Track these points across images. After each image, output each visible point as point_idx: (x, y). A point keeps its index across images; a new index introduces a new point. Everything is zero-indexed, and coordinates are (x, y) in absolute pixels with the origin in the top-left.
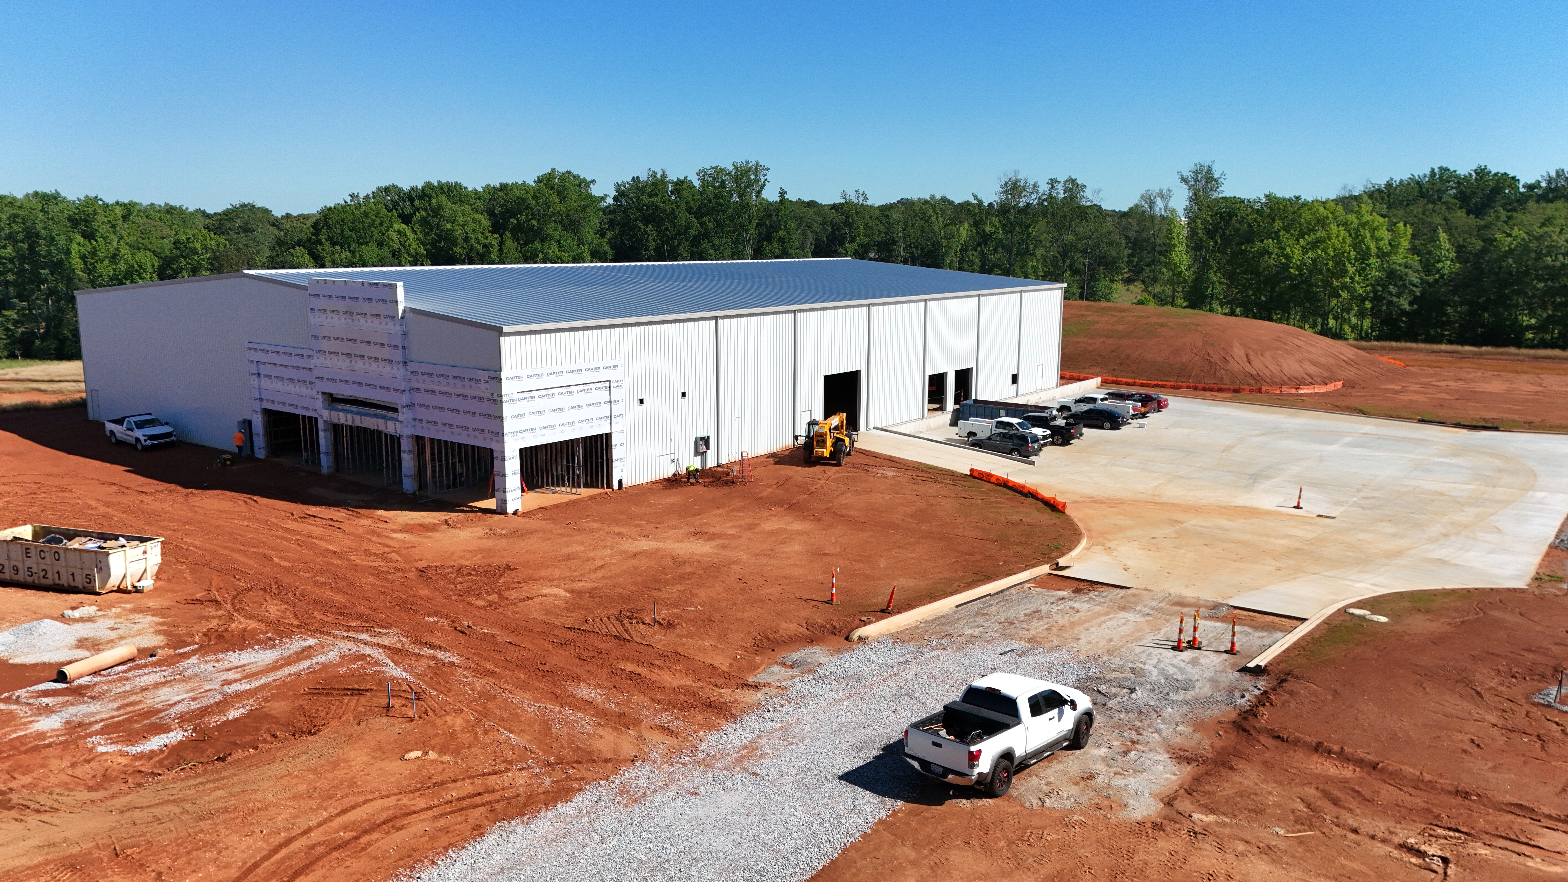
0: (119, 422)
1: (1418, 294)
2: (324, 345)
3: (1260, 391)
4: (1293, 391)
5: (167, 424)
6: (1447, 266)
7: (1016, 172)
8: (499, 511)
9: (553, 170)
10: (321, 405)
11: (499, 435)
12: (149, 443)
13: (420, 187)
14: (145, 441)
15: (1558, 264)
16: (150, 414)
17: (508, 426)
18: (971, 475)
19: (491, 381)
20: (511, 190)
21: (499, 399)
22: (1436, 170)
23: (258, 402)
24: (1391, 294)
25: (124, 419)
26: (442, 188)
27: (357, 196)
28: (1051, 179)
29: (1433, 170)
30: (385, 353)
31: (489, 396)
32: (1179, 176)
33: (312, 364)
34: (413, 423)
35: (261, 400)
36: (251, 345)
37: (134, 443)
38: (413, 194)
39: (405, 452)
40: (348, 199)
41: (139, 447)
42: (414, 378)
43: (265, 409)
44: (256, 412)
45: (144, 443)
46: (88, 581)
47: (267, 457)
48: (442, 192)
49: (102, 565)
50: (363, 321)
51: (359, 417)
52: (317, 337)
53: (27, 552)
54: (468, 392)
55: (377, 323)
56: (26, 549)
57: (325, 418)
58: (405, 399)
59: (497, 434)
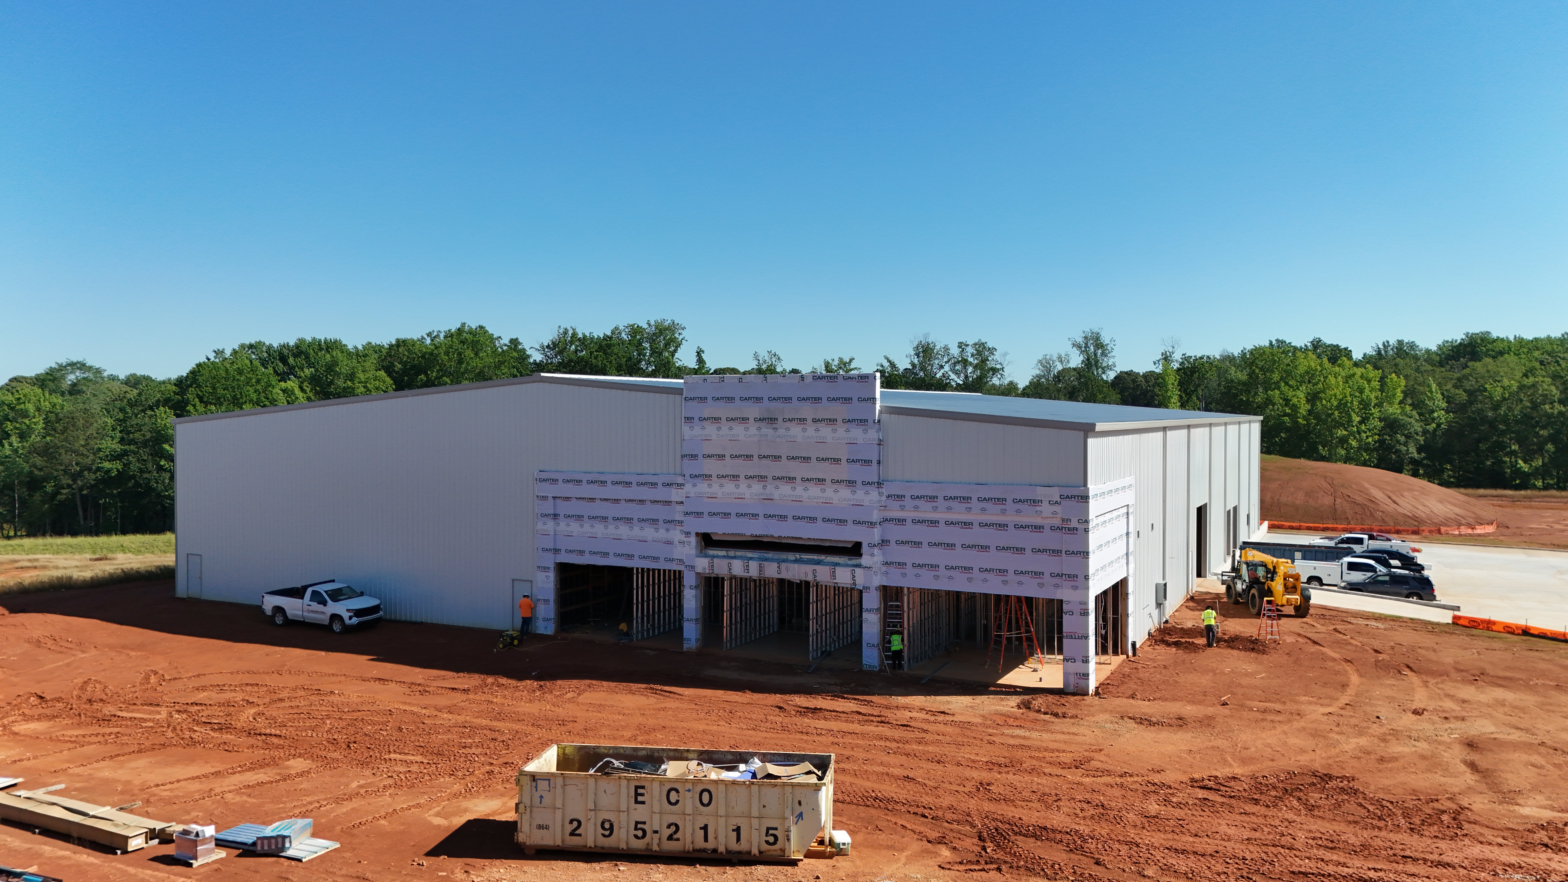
0: (297, 593)
2: (711, 467)
5: (365, 593)
6: (1441, 416)
8: (1071, 689)
9: (463, 324)
10: (693, 552)
11: (1081, 579)
12: (355, 620)
13: (292, 343)
14: (350, 618)
18: (1454, 623)
19: (1064, 502)
21: (1081, 527)
23: (550, 555)
25: (305, 588)
26: (320, 345)
27: (223, 352)
30: (843, 471)
31: (1057, 522)
33: (675, 495)
34: (884, 569)
35: (556, 551)
36: (544, 476)
37: (327, 622)
38: (286, 352)
39: (869, 611)
40: (212, 356)
41: (337, 627)
42: (895, 504)
43: (561, 563)
44: (546, 569)
45: (347, 621)
46: (771, 839)
47: (557, 632)
48: (321, 349)
49: (803, 808)
50: (796, 430)
51: (775, 565)
52: (694, 457)
53: (637, 795)
54: (1010, 518)
55: (826, 431)
56: (637, 787)
57: (699, 570)
58: (876, 534)
59: (1073, 577)
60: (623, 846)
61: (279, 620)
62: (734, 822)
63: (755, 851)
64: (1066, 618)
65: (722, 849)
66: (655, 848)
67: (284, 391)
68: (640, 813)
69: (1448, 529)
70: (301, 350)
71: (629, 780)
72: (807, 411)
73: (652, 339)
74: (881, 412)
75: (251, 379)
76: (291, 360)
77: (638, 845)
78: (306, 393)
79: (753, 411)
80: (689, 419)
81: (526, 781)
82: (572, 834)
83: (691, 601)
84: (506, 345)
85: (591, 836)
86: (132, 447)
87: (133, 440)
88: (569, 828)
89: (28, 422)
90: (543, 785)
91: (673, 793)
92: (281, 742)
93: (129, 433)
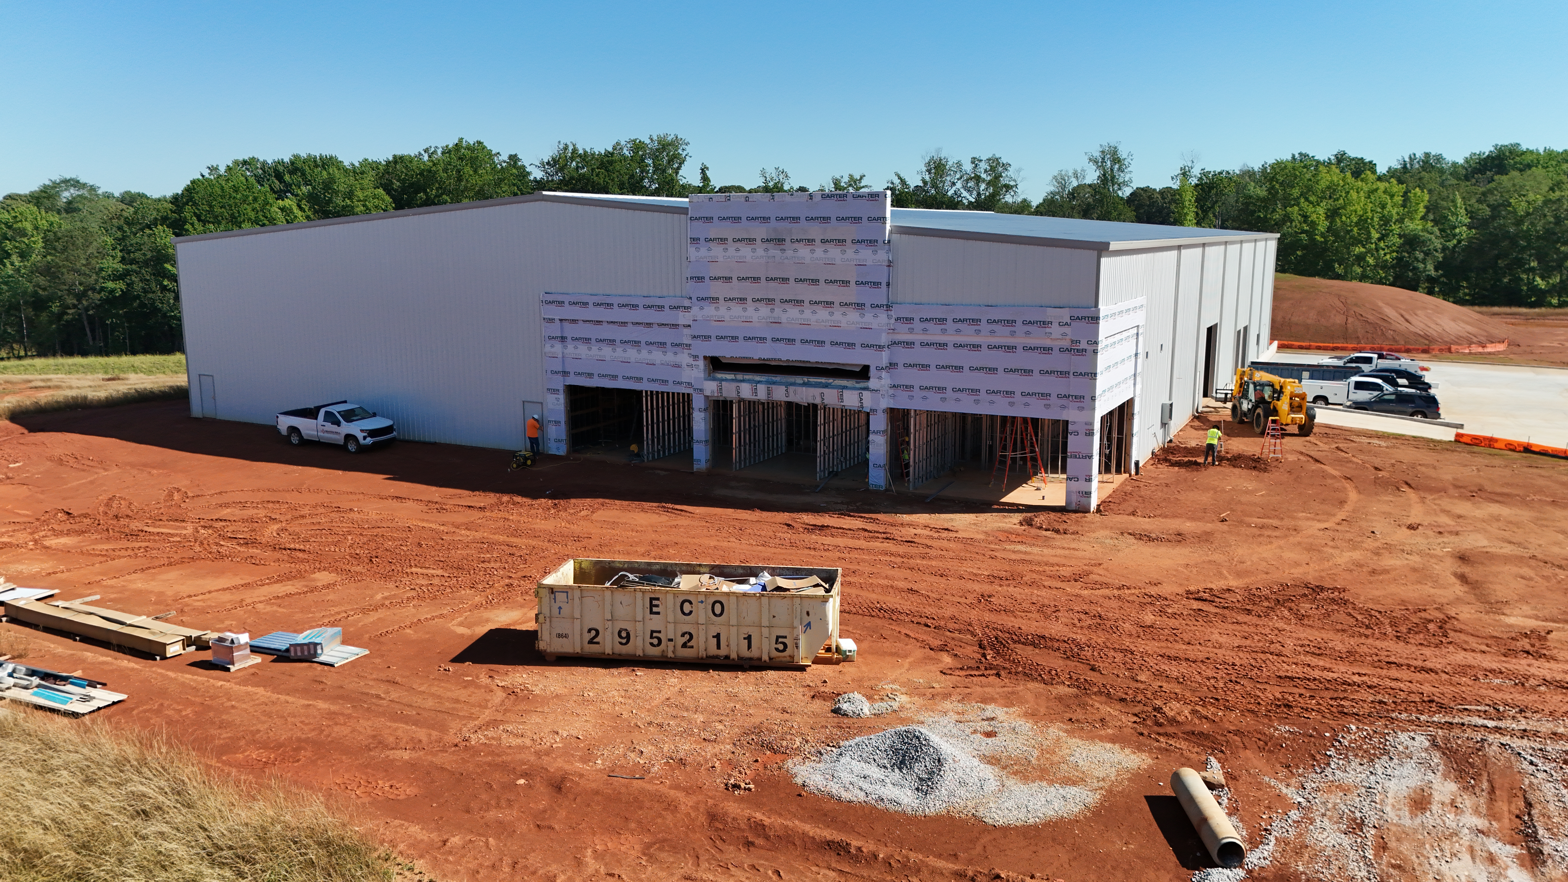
0: (310, 413)
2: (717, 289)
5: (377, 414)
6: (1463, 232)
8: (1073, 506)
9: (461, 140)
10: (702, 375)
11: (1087, 400)
12: (369, 441)
14: (365, 438)
16: (345, 402)
18: (1457, 438)
19: (1076, 324)
21: (1090, 348)
23: (559, 378)
25: (318, 409)
26: (315, 161)
27: (217, 169)
28: (974, 158)
30: (852, 294)
31: (1066, 344)
33: (684, 317)
34: (891, 391)
35: (565, 373)
37: (342, 442)
38: (281, 168)
39: (876, 432)
40: (206, 173)
41: (352, 447)
42: (903, 327)
43: (570, 386)
44: (555, 391)
45: (362, 441)
46: (781, 647)
47: (569, 452)
48: (317, 166)
49: (810, 619)
50: (804, 252)
51: (783, 388)
52: (700, 279)
53: (652, 606)
54: (1019, 340)
55: (834, 252)
56: (651, 599)
57: (708, 393)
58: (884, 358)
59: (1080, 398)
60: (640, 653)
62: (745, 631)
63: (765, 657)
64: (1071, 438)
65: (734, 656)
66: (670, 654)
67: (282, 209)
68: (655, 622)
69: (1459, 347)
70: (297, 167)
71: (644, 592)
72: (815, 231)
73: (656, 155)
74: (891, 232)
75: (247, 197)
76: (287, 177)
77: (655, 652)
78: (304, 211)
79: (760, 231)
80: (695, 240)
81: (544, 593)
82: (591, 642)
83: (700, 423)
84: (505, 162)
85: (609, 644)
86: (134, 267)
87: (134, 259)
88: (588, 637)
89: (27, 241)
90: (561, 597)
91: (686, 605)
92: (306, 556)
93: (129, 252)
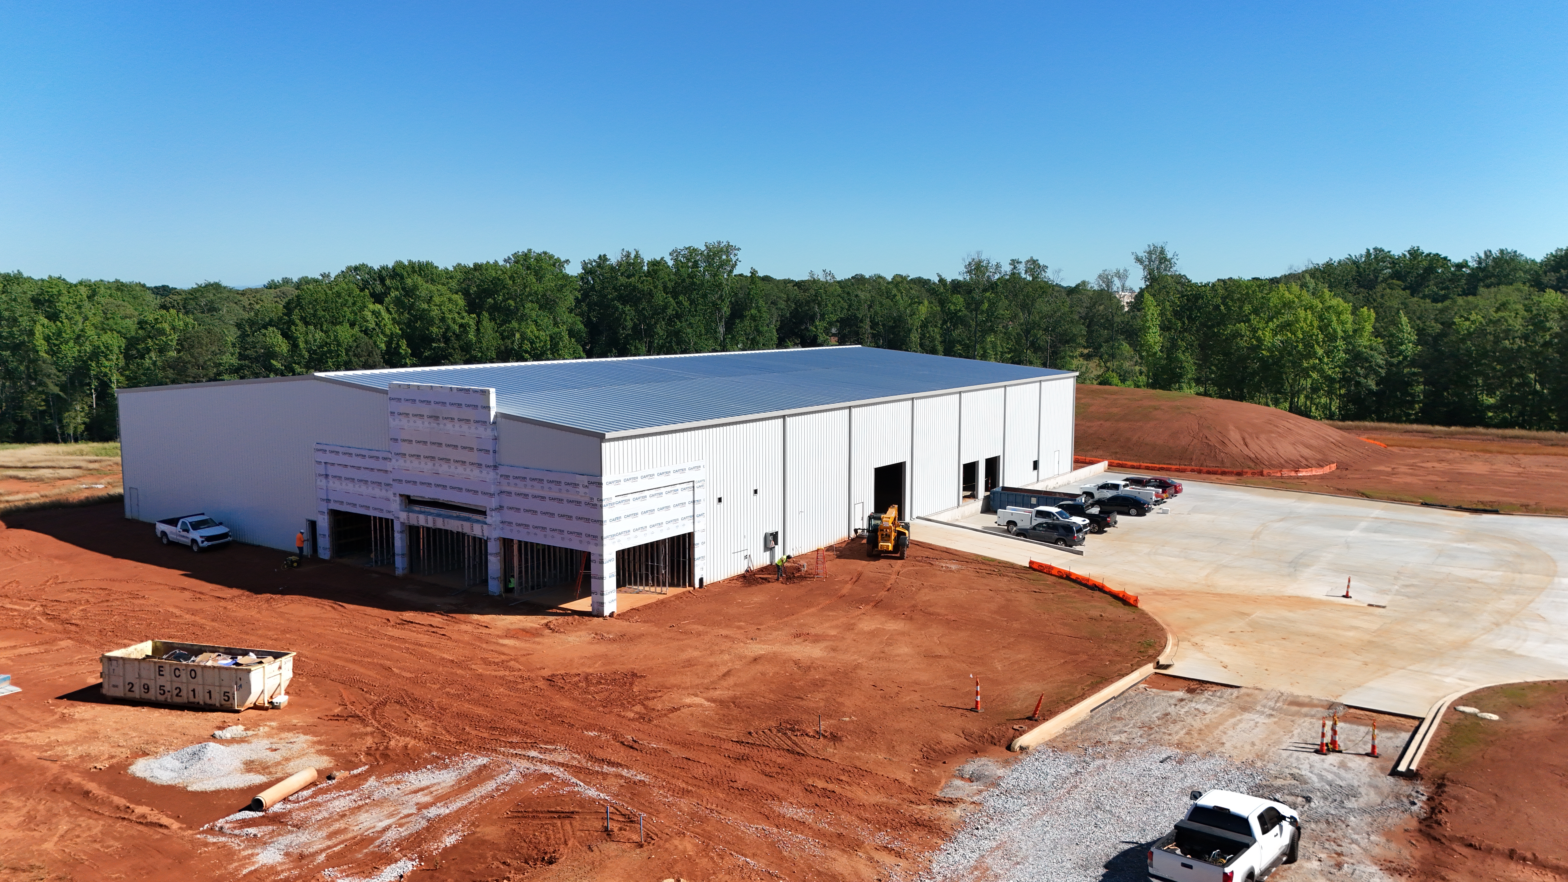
0: (173, 522)
1: (1384, 375)
2: (405, 448)
3: (1261, 474)
4: (1293, 474)
5: (221, 524)
6: (1409, 348)
7: (978, 253)
8: (595, 613)
10: (398, 507)
11: (598, 539)
12: (206, 544)
13: (390, 266)
14: (203, 542)
15: (1516, 347)
16: (203, 514)
17: (608, 529)
18: (1030, 567)
19: (591, 486)
20: (487, 270)
21: (599, 504)
22: (1372, 251)
23: (325, 503)
24: (1358, 375)
25: (178, 519)
26: (413, 267)
28: (1013, 260)
29: (1368, 250)
30: (474, 457)
31: (587, 500)
32: (1133, 257)
33: (389, 466)
34: (501, 525)
35: (328, 501)
36: (319, 447)
37: (190, 544)
38: (384, 273)
39: (491, 554)
41: (195, 548)
42: (504, 481)
43: (331, 510)
44: (322, 513)
45: (201, 545)
46: (226, 698)
47: (332, 557)
48: (414, 271)
49: (242, 682)
50: (449, 426)
51: (441, 519)
52: (396, 440)
53: (160, 671)
54: (564, 496)
55: (465, 427)
56: (160, 667)
57: (402, 520)
58: (494, 503)
59: (595, 537)
60: (154, 698)
61: (165, 541)
62: (208, 688)
63: (218, 704)
64: (592, 564)
65: (201, 702)
66: (169, 700)
67: (373, 312)
68: (163, 681)
70: (397, 273)
71: (155, 662)
72: (455, 412)
73: (708, 261)
74: (496, 416)
75: (347, 301)
76: (388, 282)
77: (161, 698)
79: (426, 410)
80: (392, 413)
81: (105, 660)
82: (130, 691)
83: (399, 542)
85: (138, 693)
86: (247, 362)
87: (248, 356)
88: (128, 687)
89: (164, 339)
90: (114, 663)
91: (177, 671)
93: (246, 349)
